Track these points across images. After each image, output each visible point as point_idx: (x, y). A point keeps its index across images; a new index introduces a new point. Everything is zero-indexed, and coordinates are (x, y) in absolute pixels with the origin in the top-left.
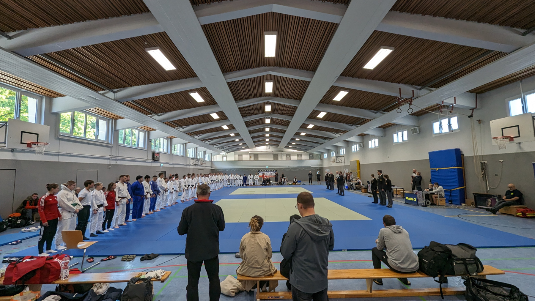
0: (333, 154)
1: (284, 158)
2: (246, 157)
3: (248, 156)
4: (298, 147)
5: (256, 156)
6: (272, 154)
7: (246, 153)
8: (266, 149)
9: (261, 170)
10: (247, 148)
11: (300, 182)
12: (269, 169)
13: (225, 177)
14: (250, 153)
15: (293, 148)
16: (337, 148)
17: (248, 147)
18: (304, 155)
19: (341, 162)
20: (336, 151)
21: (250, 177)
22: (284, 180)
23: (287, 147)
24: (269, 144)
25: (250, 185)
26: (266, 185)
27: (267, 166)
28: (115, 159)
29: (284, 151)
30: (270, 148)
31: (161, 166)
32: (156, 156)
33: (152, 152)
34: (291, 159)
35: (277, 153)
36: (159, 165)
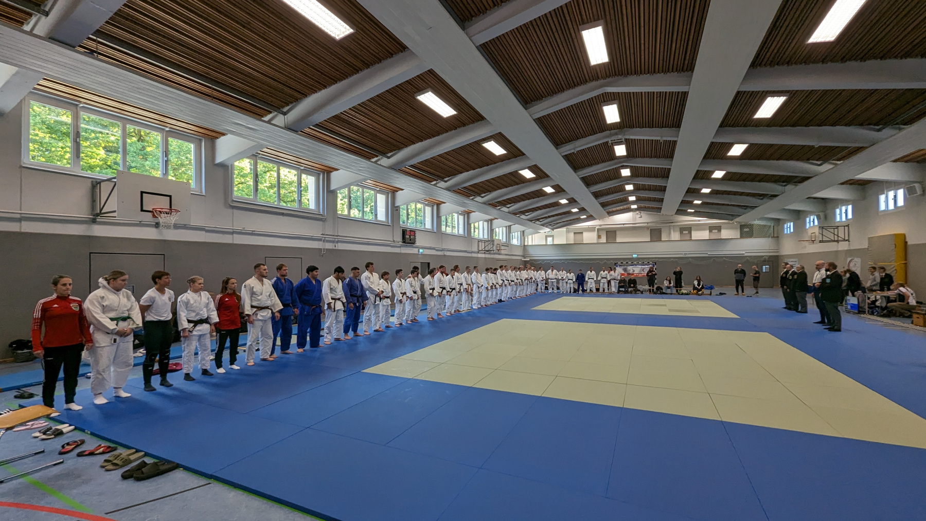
0: (812, 222)
1: (675, 236)
2: (589, 237)
3: (595, 234)
4: (707, 209)
5: (611, 233)
6: (647, 228)
7: (590, 229)
8: (634, 219)
9: (619, 263)
10: (590, 218)
11: (711, 288)
12: (637, 259)
13: (540, 275)
14: (598, 229)
15: (697, 214)
16: (825, 206)
17: (591, 216)
18: (726, 229)
19: (838, 241)
20: (822, 214)
21: (590, 275)
22: (670, 283)
23: (680, 212)
24: (639, 209)
25: (588, 291)
26: (626, 292)
27: (634, 253)
28: (331, 239)
29: (674, 222)
30: (641, 217)
31: (420, 253)
32: (410, 236)
33: (402, 229)
34: (691, 237)
35: (658, 226)
36: (415, 251)
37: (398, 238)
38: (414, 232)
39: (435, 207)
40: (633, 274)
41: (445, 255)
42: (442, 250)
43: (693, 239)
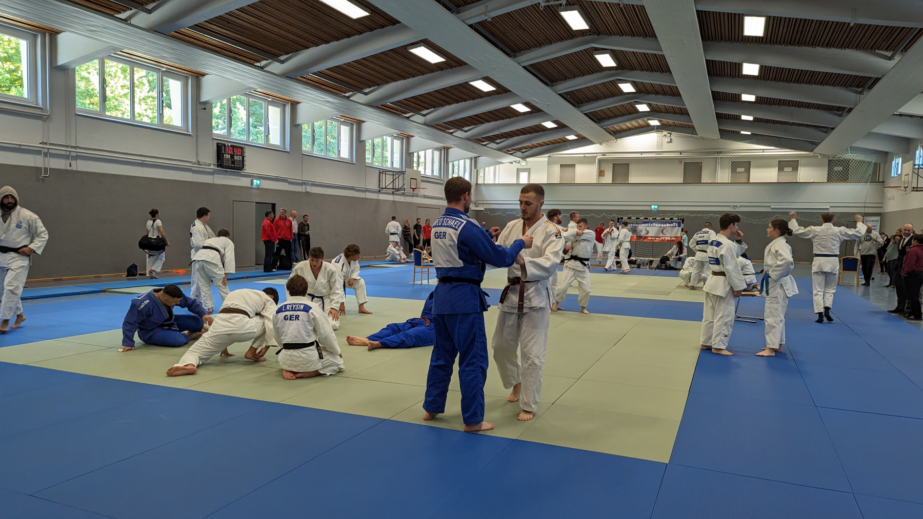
1: (724, 175)
2: (585, 174)
3: (594, 169)
5: (621, 168)
6: (680, 160)
7: (587, 159)
8: (660, 144)
9: (625, 218)
12: (658, 212)
14: (600, 161)
18: (805, 165)
27: (654, 202)
28: (64, 153)
29: (724, 152)
30: (671, 141)
31: (253, 187)
32: (232, 156)
33: (215, 142)
34: (749, 179)
35: (696, 157)
36: (244, 182)
37: (209, 157)
38: (242, 148)
39: (288, 108)
40: (646, 238)
41: (307, 192)
42: (302, 184)
43: (751, 181)
